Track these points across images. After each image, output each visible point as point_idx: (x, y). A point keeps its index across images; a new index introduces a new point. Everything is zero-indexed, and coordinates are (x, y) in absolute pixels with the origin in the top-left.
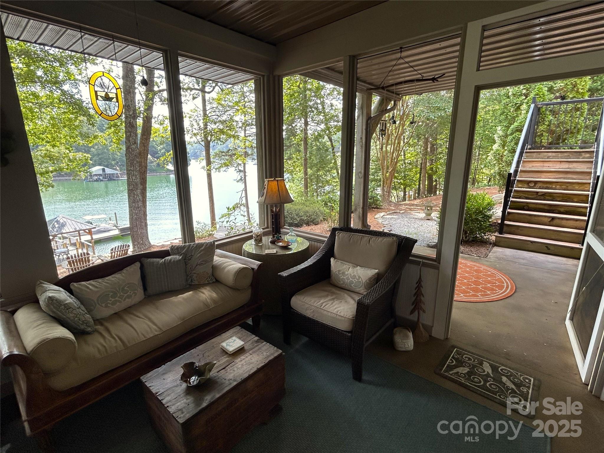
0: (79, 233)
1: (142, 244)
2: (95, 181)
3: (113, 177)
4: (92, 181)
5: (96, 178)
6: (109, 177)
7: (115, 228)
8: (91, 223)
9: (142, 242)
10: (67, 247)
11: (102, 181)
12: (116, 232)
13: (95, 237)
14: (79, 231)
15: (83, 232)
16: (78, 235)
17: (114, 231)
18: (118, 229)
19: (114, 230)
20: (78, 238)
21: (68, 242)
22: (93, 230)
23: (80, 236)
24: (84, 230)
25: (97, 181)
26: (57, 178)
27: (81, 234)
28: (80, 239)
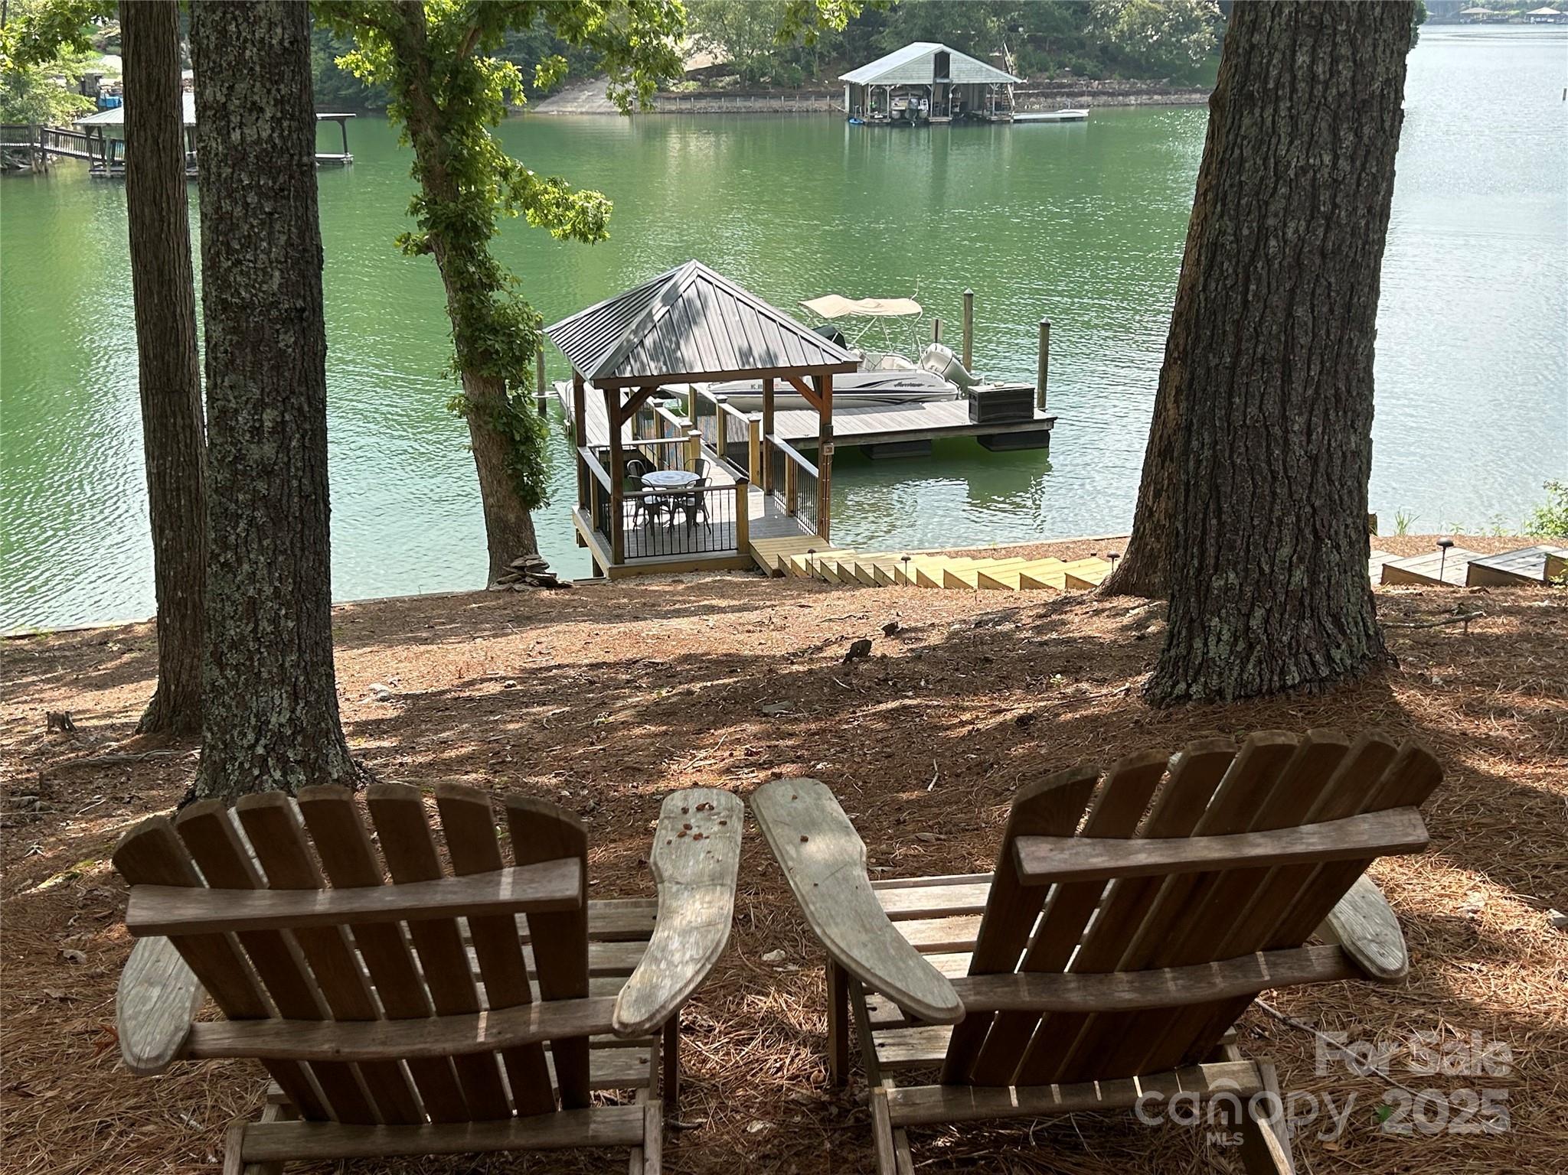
0: (769, 390)
1: (1302, 606)
2: (894, 124)
3: (981, 106)
4: (881, 125)
5: (902, 105)
6: (963, 106)
7: (951, 387)
8: (841, 341)
9: (1299, 575)
10: (699, 466)
11: (926, 123)
12: (955, 414)
13: (844, 425)
14: (768, 374)
15: (787, 386)
16: (760, 400)
17: (944, 404)
18: (971, 396)
19: (948, 396)
20: (759, 416)
21: (714, 436)
22: (840, 381)
23: (769, 408)
24: (793, 374)
25: (902, 122)
26: (739, 103)
27: (778, 400)
28: (769, 429)
